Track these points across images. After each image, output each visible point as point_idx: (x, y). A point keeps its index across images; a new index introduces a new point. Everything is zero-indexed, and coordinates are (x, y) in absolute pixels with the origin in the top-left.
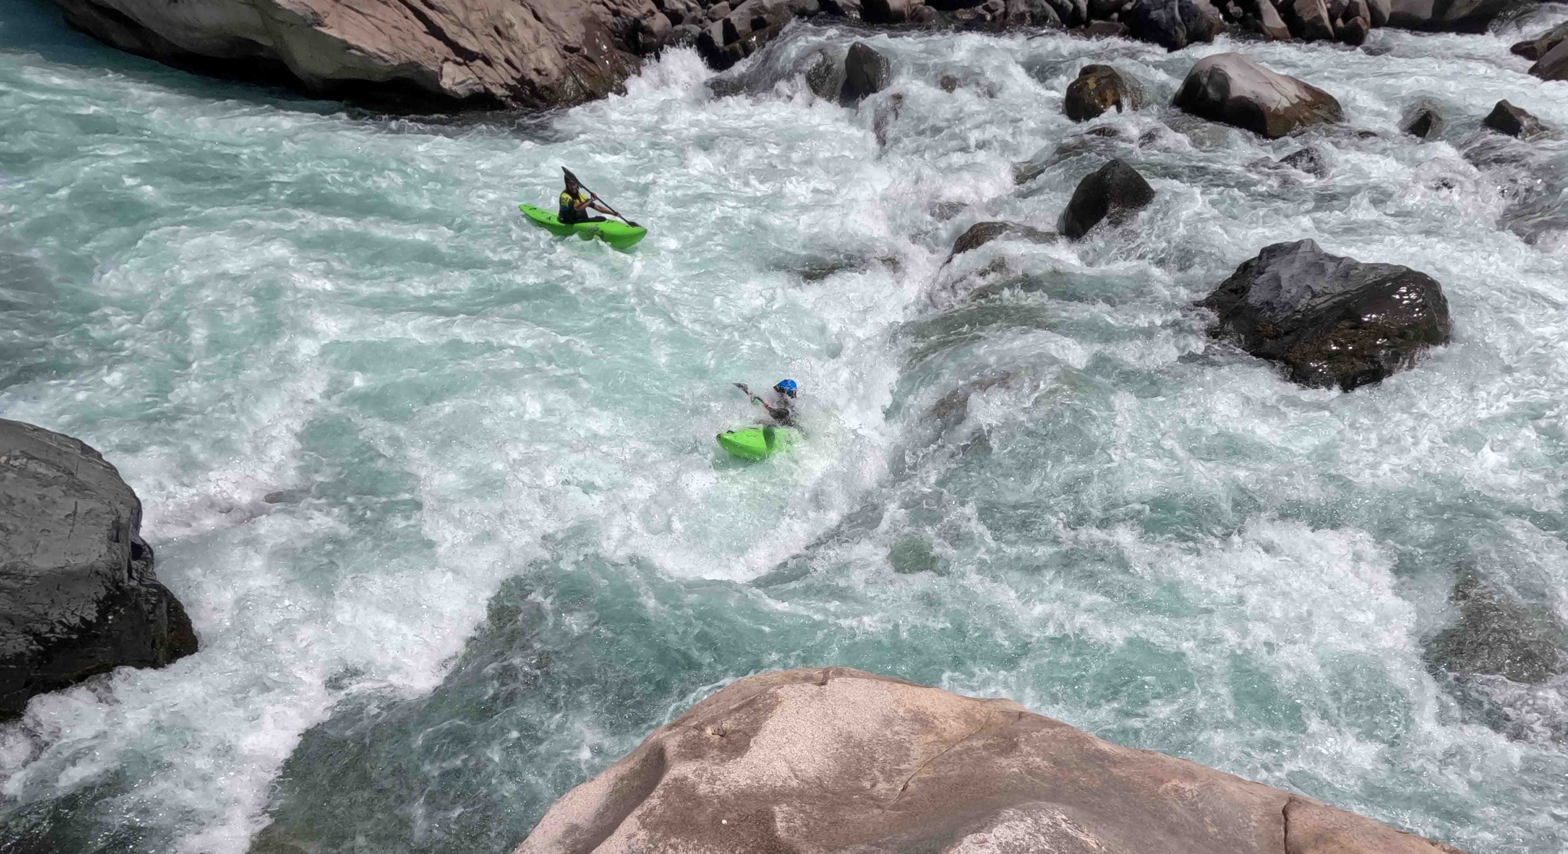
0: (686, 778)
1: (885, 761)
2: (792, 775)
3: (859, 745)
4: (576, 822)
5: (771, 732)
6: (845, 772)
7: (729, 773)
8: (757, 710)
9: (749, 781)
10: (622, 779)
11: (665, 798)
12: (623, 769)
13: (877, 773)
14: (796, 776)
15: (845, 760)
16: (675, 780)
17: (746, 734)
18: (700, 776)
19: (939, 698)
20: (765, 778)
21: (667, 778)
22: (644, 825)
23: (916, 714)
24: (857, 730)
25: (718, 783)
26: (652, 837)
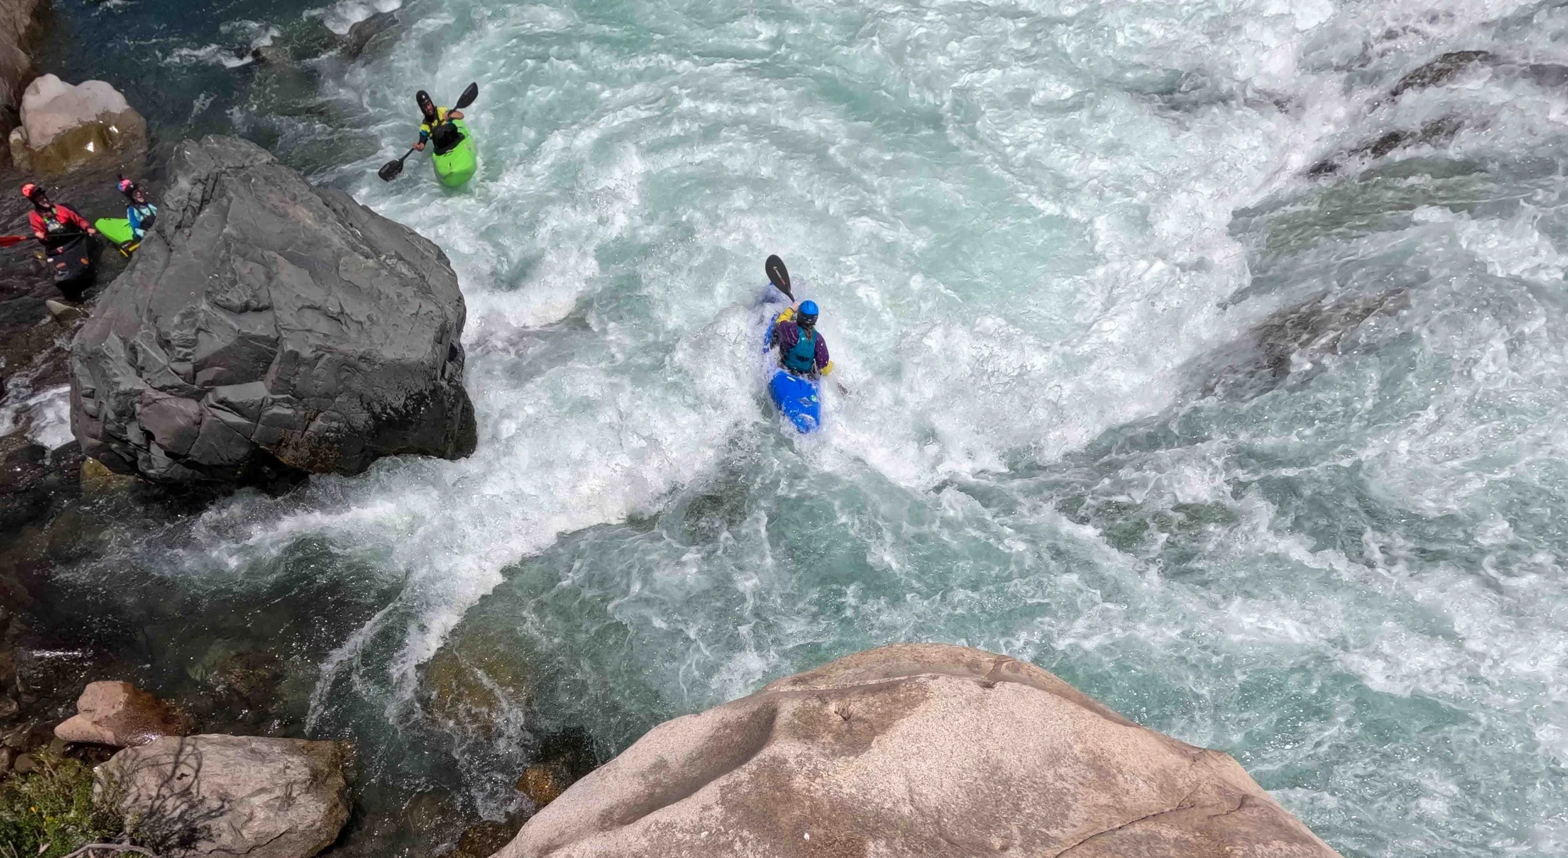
0: (786, 761)
1: (1032, 816)
2: (907, 797)
3: (1006, 783)
4: (667, 757)
5: (904, 737)
6: (974, 814)
7: (835, 772)
8: (896, 701)
9: (854, 791)
10: (726, 726)
11: (756, 776)
12: (732, 715)
13: (1015, 830)
14: (912, 800)
15: (981, 796)
16: (774, 759)
17: (872, 728)
18: (801, 764)
19: (1135, 745)
20: (874, 792)
21: (766, 753)
22: (723, 801)
23: (1096, 758)
24: (1010, 760)
25: (818, 780)
26: (726, 819)
